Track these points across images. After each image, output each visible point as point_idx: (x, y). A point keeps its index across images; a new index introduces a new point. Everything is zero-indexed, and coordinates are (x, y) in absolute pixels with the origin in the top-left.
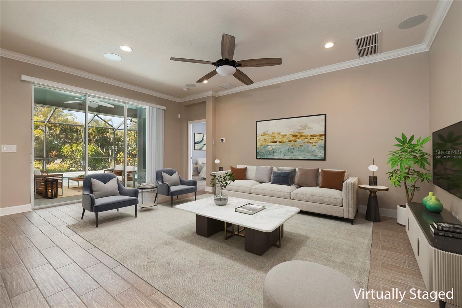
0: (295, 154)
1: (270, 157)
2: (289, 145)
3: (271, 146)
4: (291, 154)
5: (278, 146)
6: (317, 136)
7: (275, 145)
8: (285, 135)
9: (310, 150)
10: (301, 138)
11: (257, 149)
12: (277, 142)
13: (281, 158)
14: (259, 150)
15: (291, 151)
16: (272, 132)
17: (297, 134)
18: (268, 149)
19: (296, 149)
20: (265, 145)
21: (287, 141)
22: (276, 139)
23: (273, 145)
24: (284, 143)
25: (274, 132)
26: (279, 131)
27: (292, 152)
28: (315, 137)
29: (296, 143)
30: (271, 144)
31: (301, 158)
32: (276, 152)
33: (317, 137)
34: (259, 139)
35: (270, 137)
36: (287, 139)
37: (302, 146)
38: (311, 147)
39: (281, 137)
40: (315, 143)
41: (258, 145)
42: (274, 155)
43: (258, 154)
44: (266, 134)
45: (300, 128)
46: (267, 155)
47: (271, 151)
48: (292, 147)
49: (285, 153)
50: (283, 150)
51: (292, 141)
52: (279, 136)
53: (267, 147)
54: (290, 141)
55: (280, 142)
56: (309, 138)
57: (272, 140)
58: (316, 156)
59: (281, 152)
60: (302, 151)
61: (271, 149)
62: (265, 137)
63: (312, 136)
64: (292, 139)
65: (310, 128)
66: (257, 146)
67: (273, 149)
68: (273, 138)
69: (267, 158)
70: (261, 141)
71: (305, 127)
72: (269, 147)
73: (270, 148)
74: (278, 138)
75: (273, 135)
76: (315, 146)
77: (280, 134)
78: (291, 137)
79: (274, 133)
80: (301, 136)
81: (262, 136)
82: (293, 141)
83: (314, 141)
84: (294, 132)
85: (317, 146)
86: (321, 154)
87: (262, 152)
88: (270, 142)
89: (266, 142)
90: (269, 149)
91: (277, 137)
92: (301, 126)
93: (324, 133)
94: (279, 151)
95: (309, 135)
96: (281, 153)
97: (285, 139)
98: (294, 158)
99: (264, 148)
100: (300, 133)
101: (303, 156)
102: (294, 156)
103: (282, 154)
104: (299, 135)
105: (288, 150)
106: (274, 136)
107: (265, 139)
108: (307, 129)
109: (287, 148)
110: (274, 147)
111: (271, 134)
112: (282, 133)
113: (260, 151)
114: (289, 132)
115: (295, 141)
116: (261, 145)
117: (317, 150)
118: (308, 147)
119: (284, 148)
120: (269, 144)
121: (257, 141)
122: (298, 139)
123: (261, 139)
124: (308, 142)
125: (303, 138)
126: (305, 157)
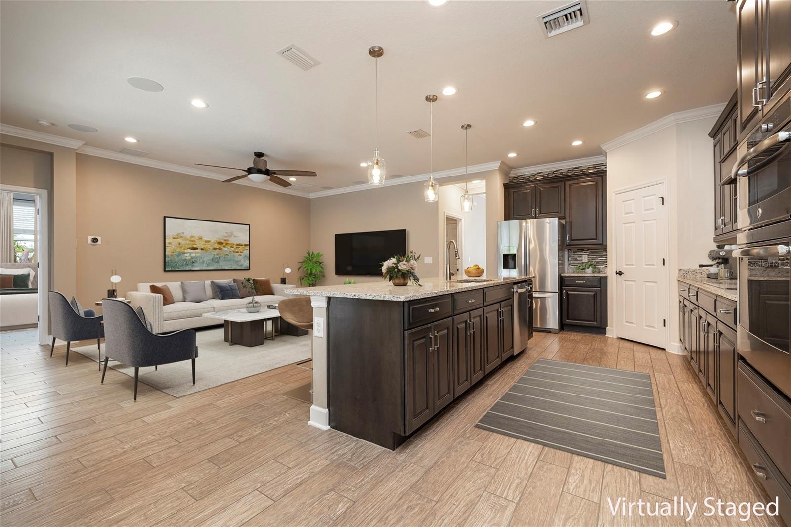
0: (220, 264)
1: (187, 269)
2: (214, 253)
3: (189, 254)
4: (216, 264)
5: (199, 254)
6: (242, 245)
7: (195, 253)
8: (209, 241)
9: (236, 259)
10: (227, 246)
11: (166, 257)
12: (197, 249)
13: (203, 269)
14: (169, 259)
15: (216, 260)
16: (191, 235)
17: (223, 241)
18: (184, 258)
19: (221, 258)
20: (179, 252)
21: (211, 248)
22: (196, 245)
23: (192, 253)
24: (208, 251)
25: (193, 235)
26: (201, 235)
27: (218, 262)
28: (240, 247)
29: (221, 252)
30: (190, 250)
31: (227, 268)
32: (197, 262)
33: (242, 247)
34: (170, 243)
35: (188, 242)
36: (211, 246)
37: (228, 255)
38: (237, 257)
39: (204, 243)
40: (241, 252)
41: (167, 251)
42: (193, 266)
43: (167, 265)
44: (182, 237)
45: (226, 235)
46: (183, 265)
47: (190, 260)
48: (218, 256)
49: (209, 262)
50: (205, 259)
51: (217, 249)
52: (200, 241)
53: (182, 255)
54: (215, 249)
55: (202, 249)
56: (235, 247)
57: (190, 246)
58: (242, 266)
59: (203, 261)
60: (228, 260)
61: (188, 258)
62: (180, 240)
63: (238, 245)
64: (217, 246)
65: (236, 237)
66: (166, 253)
67: (192, 258)
68: (192, 243)
69: (183, 269)
70: (173, 247)
71: (231, 235)
72: (186, 254)
73: (187, 256)
74: (200, 244)
75: (192, 240)
76: (241, 255)
77: (201, 239)
78: (216, 244)
79: (192, 237)
80: (227, 244)
81: (174, 238)
82: (219, 249)
83: (239, 250)
84: (219, 239)
85: (243, 256)
86: (246, 264)
87: (175, 262)
88: (188, 249)
89: (181, 247)
90: (186, 258)
91: (197, 242)
92: (227, 233)
93: (248, 243)
94: (201, 261)
95: (235, 244)
96: (203, 263)
97: (208, 246)
98: (219, 269)
99: (178, 256)
100: (226, 240)
101: (230, 266)
102: (220, 266)
103: (205, 264)
104: (225, 242)
105: (212, 259)
106: (194, 241)
107: (180, 244)
108: (233, 237)
109: (211, 257)
110: (193, 255)
111: (188, 237)
112: (205, 239)
113: (171, 260)
114: (213, 238)
115: (220, 249)
116: (172, 251)
117: (243, 260)
118: (234, 256)
119: (207, 257)
120: (186, 251)
121: (166, 246)
122: (224, 247)
123: (173, 244)
124: (234, 251)
125: (229, 247)
126: (231, 267)
